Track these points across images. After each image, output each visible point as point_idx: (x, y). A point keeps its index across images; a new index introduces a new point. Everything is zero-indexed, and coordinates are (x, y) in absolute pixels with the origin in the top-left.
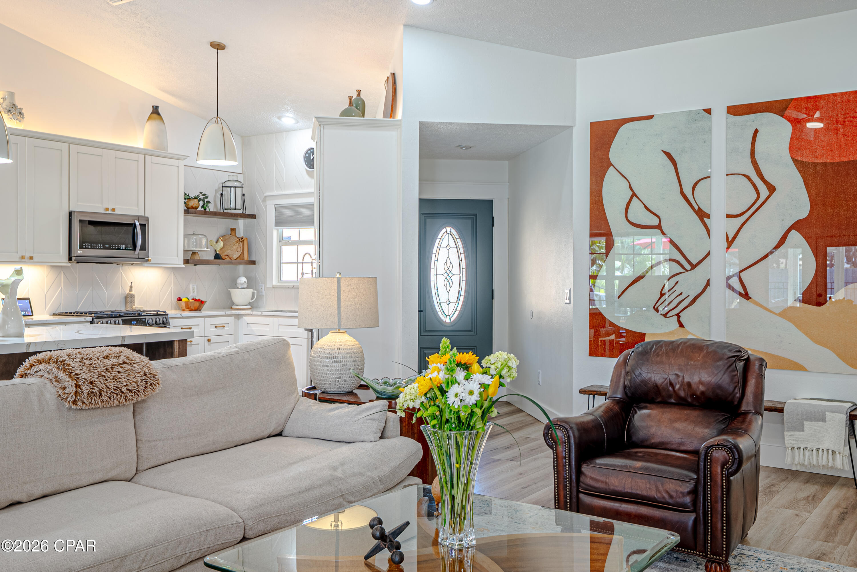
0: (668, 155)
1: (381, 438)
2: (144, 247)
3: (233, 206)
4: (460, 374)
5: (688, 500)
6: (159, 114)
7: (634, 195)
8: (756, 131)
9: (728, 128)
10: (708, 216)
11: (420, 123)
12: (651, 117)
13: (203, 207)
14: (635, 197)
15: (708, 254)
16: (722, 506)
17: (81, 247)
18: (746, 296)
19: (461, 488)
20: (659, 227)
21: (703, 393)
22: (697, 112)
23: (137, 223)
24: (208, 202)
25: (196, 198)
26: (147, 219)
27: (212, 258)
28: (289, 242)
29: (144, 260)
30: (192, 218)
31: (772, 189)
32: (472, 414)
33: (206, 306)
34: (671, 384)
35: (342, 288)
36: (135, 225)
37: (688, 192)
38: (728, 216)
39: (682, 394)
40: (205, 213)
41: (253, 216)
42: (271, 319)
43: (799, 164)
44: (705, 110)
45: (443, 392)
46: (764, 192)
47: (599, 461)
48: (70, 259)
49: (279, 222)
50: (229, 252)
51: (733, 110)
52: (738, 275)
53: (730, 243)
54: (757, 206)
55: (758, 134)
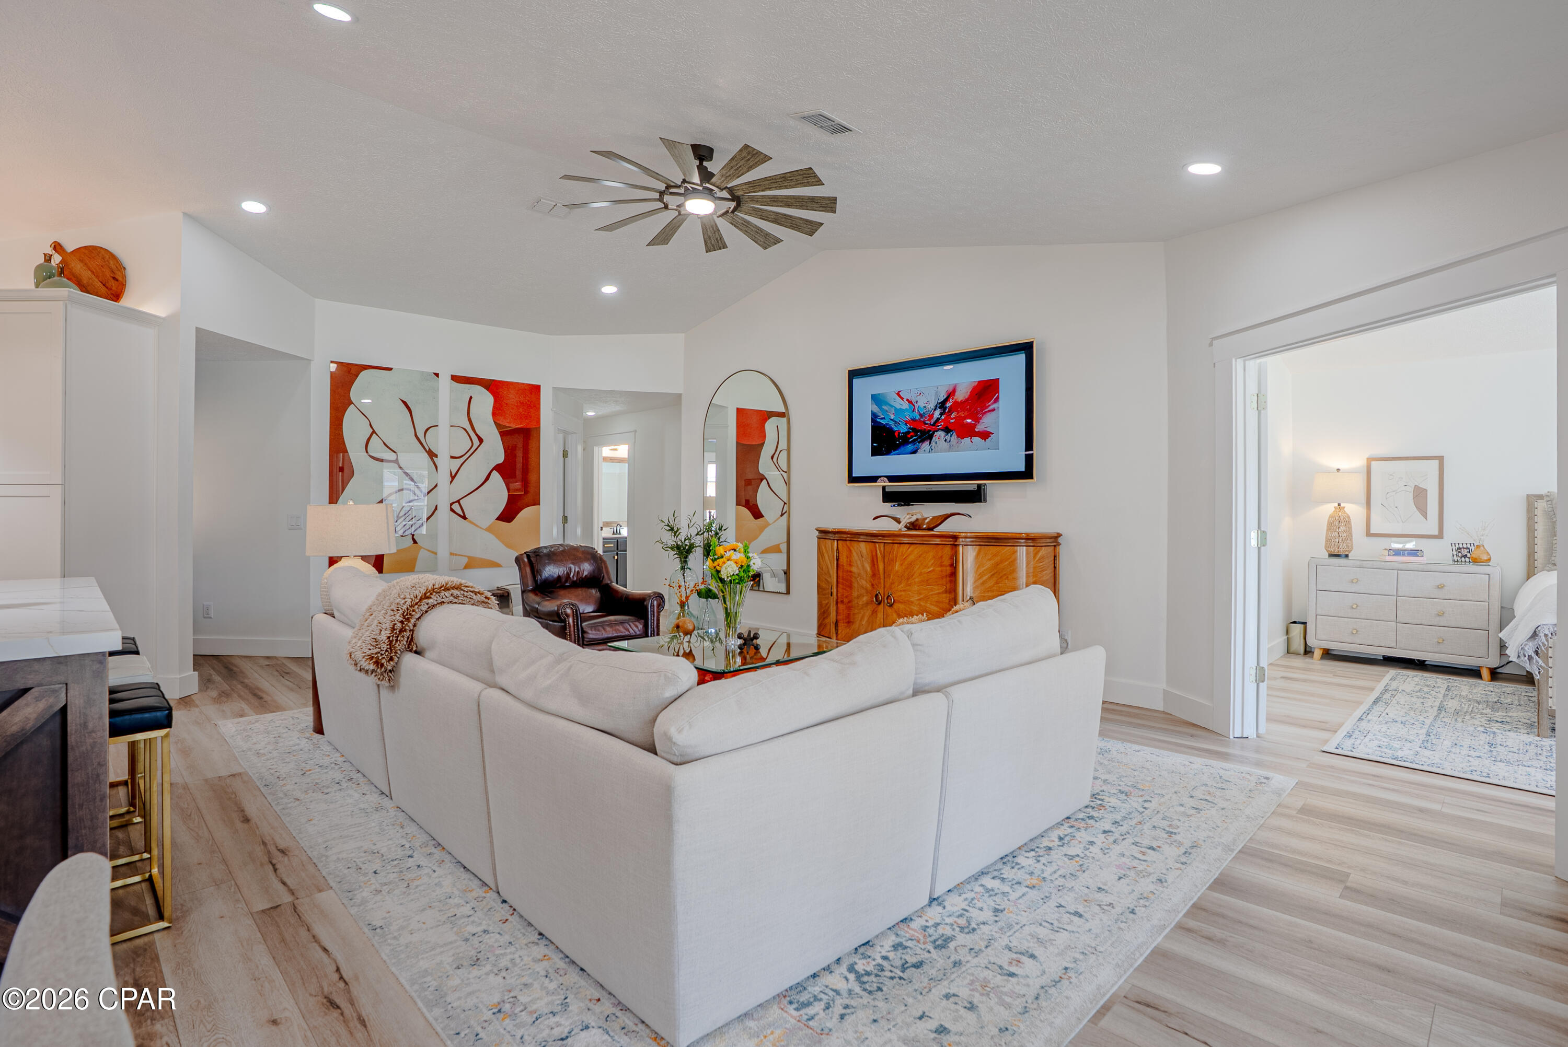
0: (404, 402)
7: (374, 432)
8: (471, 398)
9: (451, 391)
10: (436, 456)
11: (197, 328)
12: (390, 369)
14: (374, 434)
15: (436, 486)
18: (464, 517)
20: (396, 461)
22: (428, 374)
31: (481, 440)
37: (421, 435)
38: (452, 457)
43: (498, 426)
44: (435, 374)
46: (476, 442)
51: (455, 378)
52: (458, 501)
53: (453, 477)
54: (471, 452)
55: (472, 400)
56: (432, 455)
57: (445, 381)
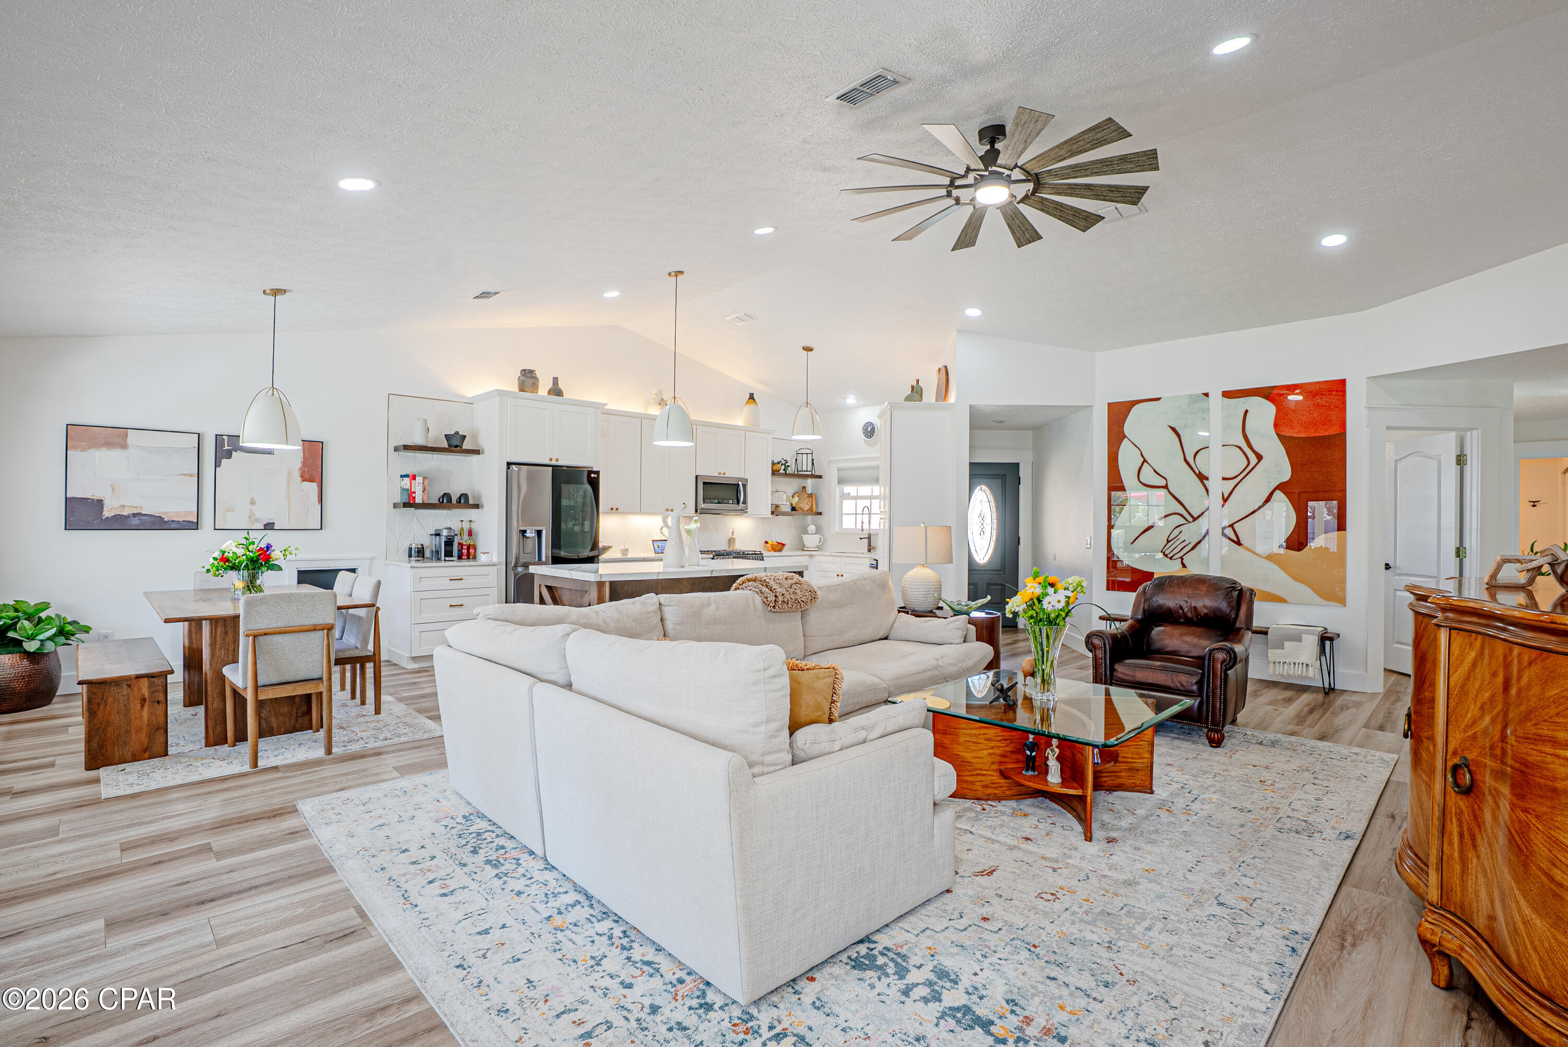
0: (1173, 429)
1: (964, 642)
2: (745, 502)
3: (805, 469)
4: (1051, 590)
5: (1195, 688)
6: (754, 399)
7: (1145, 461)
8: (1246, 411)
9: (1223, 408)
10: (1207, 479)
11: (970, 406)
12: (1159, 399)
13: (784, 470)
14: (1145, 463)
16: (1221, 691)
17: (704, 502)
18: (1238, 543)
19: (1049, 663)
20: (1166, 487)
21: (1206, 614)
22: (1197, 395)
23: (740, 483)
24: (788, 466)
25: (779, 463)
26: (747, 480)
27: (789, 510)
28: (848, 497)
29: (744, 511)
30: (777, 479)
31: (1259, 457)
33: (785, 548)
34: (1181, 608)
35: (929, 534)
36: (738, 485)
37: (1190, 459)
38: (1224, 479)
39: (1189, 615)
40: (786, 475)
41: (820, 477)
42: (839, 558)
44: (1204, 394)
45: (1040, 601)
46: (1253, 460)
47: (1127, 661)
48: (696, 511)
49: (841, 481)
50: (801, 505)
51: (1227, 395)
52: (1232, 526)
53: (1225, 500)
54: (1248, 471)
55: (1248, 414)
56: (1202, 478)
57: (1216, 398)
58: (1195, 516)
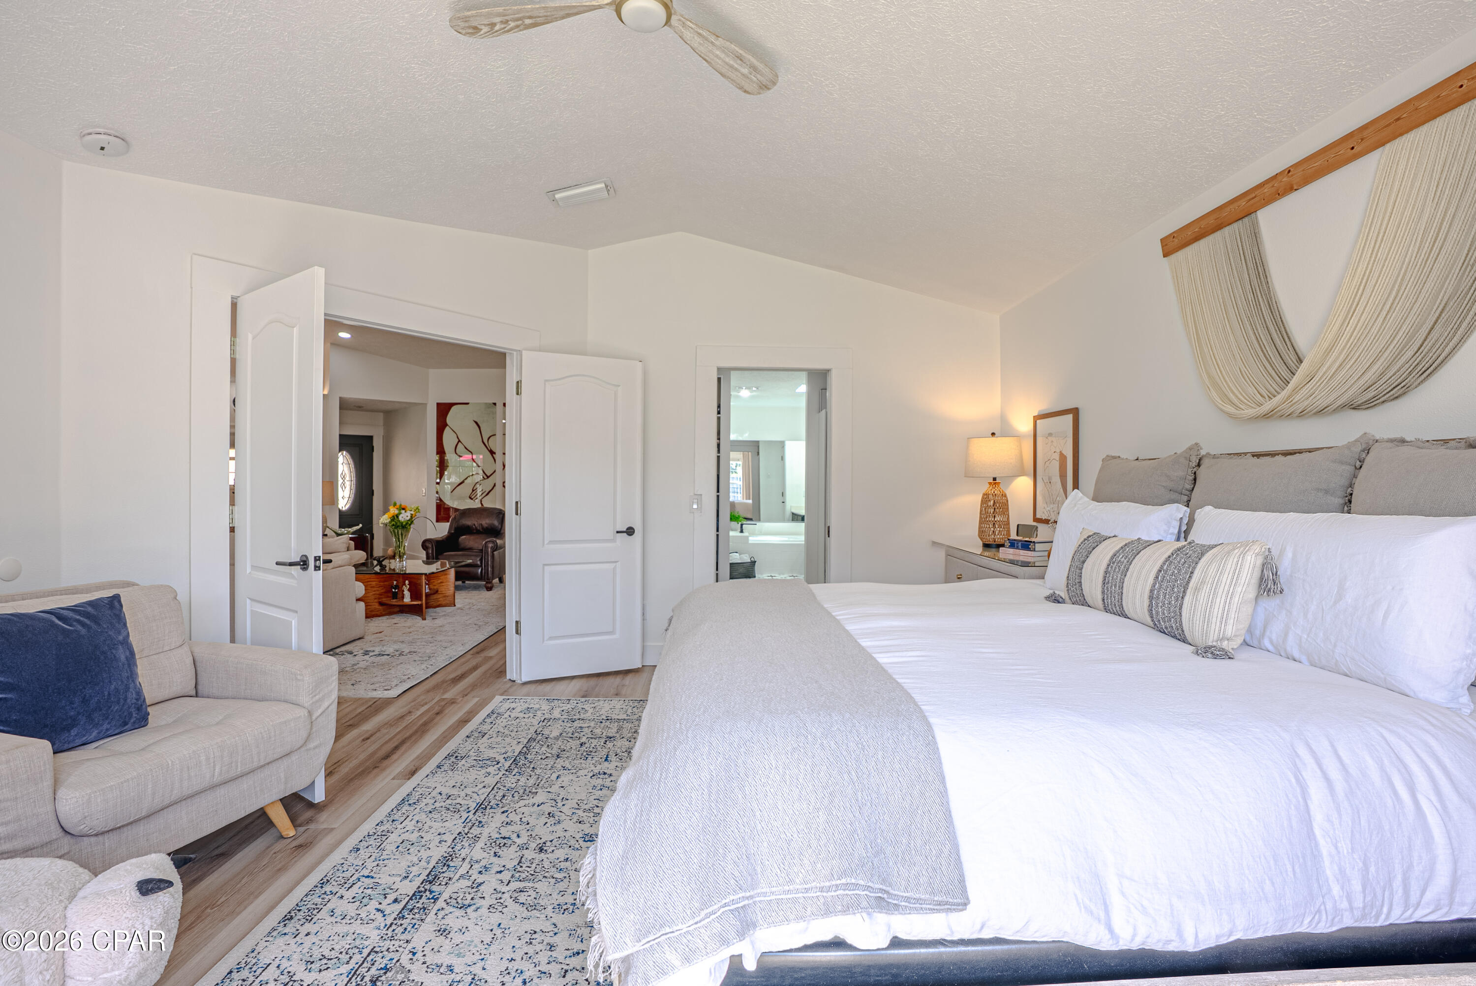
0: (476, 423)
1: (348, 550)
4: (403, 511)
5: (479, 563)
7: (459, 441)
10: (495, 453)
11: (340, 398)
12: (468, 404)
14: (460, 443)
15: (495, 471)
16: (492, 563)
19: (403, 547)
20: (472, 458)
21: (487, 528)
22: (490, 404)
32: (407, 524)
34: (474, 525)
37: (485, 441)
38: (504, 454)
39: (478, 528)
44: (493, 403)
45: (397, 517)
47: (445, 554)
53: (504, 466)
56: (492, 453)
57: (500, 407)
58: (488, 475)
